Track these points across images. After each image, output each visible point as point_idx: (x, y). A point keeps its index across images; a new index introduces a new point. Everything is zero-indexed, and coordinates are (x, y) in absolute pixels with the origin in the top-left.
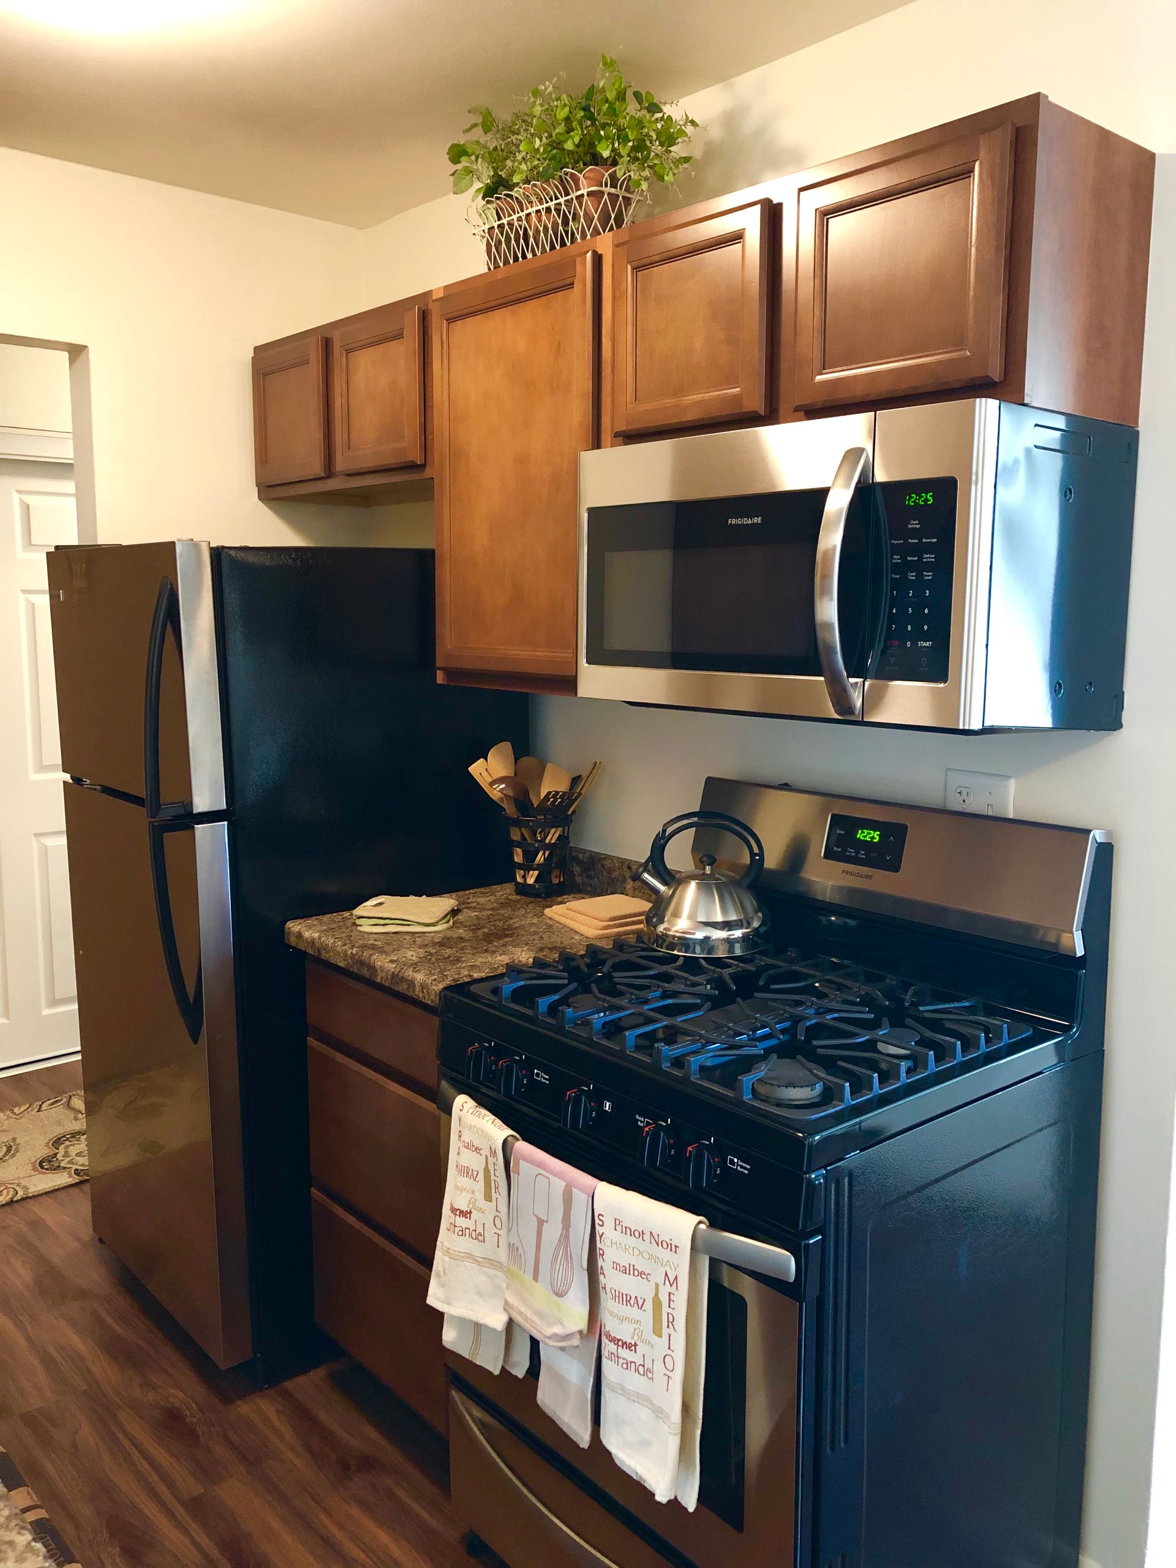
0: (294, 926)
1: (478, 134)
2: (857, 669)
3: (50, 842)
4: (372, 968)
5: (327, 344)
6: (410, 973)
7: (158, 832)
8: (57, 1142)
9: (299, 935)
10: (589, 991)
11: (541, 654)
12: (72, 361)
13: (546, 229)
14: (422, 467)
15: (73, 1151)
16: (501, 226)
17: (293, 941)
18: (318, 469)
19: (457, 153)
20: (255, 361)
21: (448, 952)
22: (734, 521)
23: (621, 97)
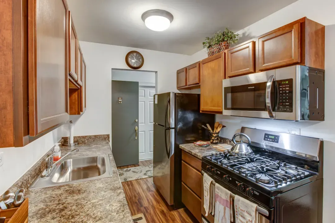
0: (180, 145)
1: (207, 40)
2: (274, 110)
3: (151, 132)
4: (191, 152)
5: (186, 69)
6: (197, 154)
7: (166, 130)
8: (147, 171)
9: (181, 147)
10: (225, 159)
11: (216, 108)
12: (156, 73)
13: (217, 51)
14: (199, 83)
15: (148, 173)
16: (210, 52)
17: (180, 147)
18: (185, 85)
19: (204, 43)
20: (177, 72)
21: (202, 151)
22: (249, 88)
23: (228, 32)
